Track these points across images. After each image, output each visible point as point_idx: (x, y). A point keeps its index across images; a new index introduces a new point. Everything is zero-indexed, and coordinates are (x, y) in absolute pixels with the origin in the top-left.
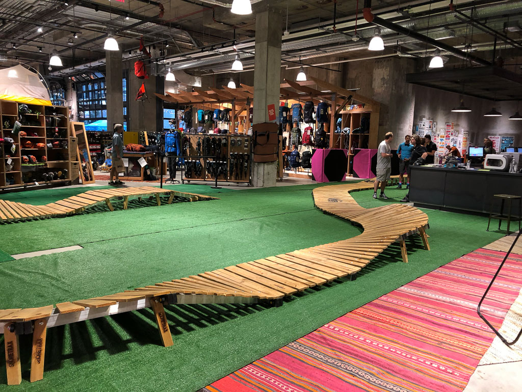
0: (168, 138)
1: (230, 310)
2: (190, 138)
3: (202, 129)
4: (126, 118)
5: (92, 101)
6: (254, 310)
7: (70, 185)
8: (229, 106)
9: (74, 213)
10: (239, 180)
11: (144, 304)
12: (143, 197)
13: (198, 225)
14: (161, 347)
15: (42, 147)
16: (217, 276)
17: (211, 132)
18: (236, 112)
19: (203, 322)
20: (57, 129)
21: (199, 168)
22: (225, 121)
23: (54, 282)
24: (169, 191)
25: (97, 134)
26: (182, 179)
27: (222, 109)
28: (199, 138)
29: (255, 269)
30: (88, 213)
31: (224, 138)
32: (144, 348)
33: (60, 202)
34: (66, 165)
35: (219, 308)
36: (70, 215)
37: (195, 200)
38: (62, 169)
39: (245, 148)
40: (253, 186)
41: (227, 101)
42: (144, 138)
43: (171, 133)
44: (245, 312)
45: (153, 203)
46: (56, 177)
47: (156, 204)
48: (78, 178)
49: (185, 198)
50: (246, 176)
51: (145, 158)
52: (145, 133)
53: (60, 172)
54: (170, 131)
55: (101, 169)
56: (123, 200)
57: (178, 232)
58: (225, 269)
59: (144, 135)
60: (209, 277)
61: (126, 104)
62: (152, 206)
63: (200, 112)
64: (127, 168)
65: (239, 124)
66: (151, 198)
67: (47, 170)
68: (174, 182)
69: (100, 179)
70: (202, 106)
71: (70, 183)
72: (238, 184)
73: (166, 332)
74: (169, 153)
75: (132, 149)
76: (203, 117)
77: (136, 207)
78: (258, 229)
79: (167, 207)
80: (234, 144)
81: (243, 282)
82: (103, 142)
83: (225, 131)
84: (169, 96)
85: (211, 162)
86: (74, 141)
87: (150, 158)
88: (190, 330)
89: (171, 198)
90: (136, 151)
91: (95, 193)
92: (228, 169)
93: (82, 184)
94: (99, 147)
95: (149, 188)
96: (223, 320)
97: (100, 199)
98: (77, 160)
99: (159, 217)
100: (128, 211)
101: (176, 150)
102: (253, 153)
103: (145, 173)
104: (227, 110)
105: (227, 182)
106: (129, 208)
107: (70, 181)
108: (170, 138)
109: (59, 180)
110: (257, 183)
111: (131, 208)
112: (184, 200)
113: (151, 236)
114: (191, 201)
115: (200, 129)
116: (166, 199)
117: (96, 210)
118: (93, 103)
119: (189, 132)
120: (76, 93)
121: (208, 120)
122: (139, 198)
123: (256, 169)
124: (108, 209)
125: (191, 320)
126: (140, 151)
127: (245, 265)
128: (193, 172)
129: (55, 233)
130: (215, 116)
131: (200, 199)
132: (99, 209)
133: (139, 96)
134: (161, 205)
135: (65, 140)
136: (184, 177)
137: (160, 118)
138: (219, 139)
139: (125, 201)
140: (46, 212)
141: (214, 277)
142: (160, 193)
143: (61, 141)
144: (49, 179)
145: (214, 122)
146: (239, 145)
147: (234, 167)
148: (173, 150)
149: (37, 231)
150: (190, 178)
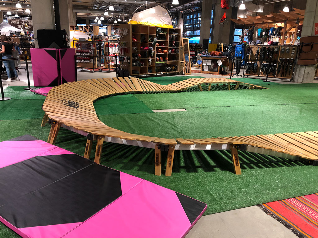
0: (237, 47)
1: (278, 161)
2: (252, 48)
3: (260, 42)
4: (211, 35)
5: (192, 25)
6: (296, 165)
7: (178, 75)
8: (283, 25)
9: (181, 90)
10: (283, 77)
11: (226, 147)
12: (219, 84)
13: (254, 104)
14: (234, 174)
15: (166, 53)
16: (269, 138)
17: (266, 44)
18: (287, 29)
19: (260, 165)
20: (174, 42)
21: (256, 68)
22: (278, 35)
23: (173, 127)
24: (237, 81)
25: (193, 45)
26: (244, 75)
27: (276, 27)
28: (259, 48)
29: (297, 138)
30: (188, 91)
31: (277, 48)
32: (223, 172)
33: (174, 84)
34: (177, 63)
35: (270, 159)
36: (179, 92)
37: (252, 88)
38: (174, 65)
39: (292, 55)
40: (294, 82)
41: (281, 21)
42: (221, 48)
43: (240, 44)
44: (289, 165)
45: (226, 88)
46: (171, 70)
47: (228, 89)
48: (183, 71)
49: (246, 87)
50: (289, 75)
51: (221, 60)
52: (222, 44)
53: (174, 67)
54: (240, 43)
55: (194, 66)
56: (209, 85)
57: (242, 108)
58: (274, 135)
59: (221, 45)
60: (264, 138)
61: (212, 27)
62: (225, 90)
63: (260, 30)
64: (210, 66)
65: (288, 37)
66: (224, 85)
67: (168, 66)
68: (238, 76)
69: (194, 72)
70: (261, 26)
71: (178, 74)
72: (282, 80)
73: (238, 166)
74: (237, 57)
75: (214, 54)
76: (262, 33)
77: (215, 90)
78: (298, 112)
79: (234, 92)
80: (283, 52)
81: (288, 145)
82: (196, 50)
83: (277, 43)
84: (239, 20)
85: (265, 64)
86: (182, 49)
87: (224, 60)
88: (251, 168)
89: (237, 86)
90: (217, 56)
91: (193, 80)
92: (277, 69)
93: (184, 74)
94: (194, 53)
95: (224, 79)
96: (273, 167)
97: (195, 84)
98: (183, 61)
99: (230, 97)
100: (211, 92)
101: (242, 55)
102: (298, 58)
103: (221, 69)
104: (280, 28)
105: (275, 78)
106: (211, 90)
107: (178, 73)
108: (239, 48)
109: (173, 72)
110: (298, 79)
111: (213, 90)
112: (245, 88)
113: (225, 108)
114: (250, 89)
115: (258, 41)
116: (234, 87)
117: (193, 90)
118: (192, 26)
119: (250, 44)
120: (184, 20)
121: (265, 35)
122: (217, 85)
123: (298, 70)
124: (199, 90)
125: (252, 162)
126: (219, 56)
127: (289, 134)
128: (252, 70)
129: (172, 101)
130: (270, 33)
131: (256, 88)
132: (194, 89)
133: (221, 21)
134: (231, 90)
135: (178, 49)
136: (245, 73)
137: (232, 35)
138: (273, 48)
139: (209, 86)
140: (167, 89)
141: (267, 138)
142: (230, 82)
143: (176, 49)
144: (168, 71)
145: (269, 37)
146: (288, 53)
147: (281, 68)
148: (240, 55)
149: (163, 99)
150: (249, 74)
